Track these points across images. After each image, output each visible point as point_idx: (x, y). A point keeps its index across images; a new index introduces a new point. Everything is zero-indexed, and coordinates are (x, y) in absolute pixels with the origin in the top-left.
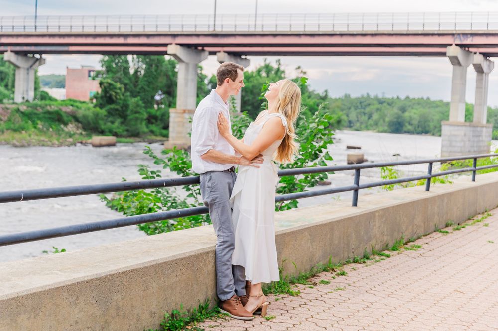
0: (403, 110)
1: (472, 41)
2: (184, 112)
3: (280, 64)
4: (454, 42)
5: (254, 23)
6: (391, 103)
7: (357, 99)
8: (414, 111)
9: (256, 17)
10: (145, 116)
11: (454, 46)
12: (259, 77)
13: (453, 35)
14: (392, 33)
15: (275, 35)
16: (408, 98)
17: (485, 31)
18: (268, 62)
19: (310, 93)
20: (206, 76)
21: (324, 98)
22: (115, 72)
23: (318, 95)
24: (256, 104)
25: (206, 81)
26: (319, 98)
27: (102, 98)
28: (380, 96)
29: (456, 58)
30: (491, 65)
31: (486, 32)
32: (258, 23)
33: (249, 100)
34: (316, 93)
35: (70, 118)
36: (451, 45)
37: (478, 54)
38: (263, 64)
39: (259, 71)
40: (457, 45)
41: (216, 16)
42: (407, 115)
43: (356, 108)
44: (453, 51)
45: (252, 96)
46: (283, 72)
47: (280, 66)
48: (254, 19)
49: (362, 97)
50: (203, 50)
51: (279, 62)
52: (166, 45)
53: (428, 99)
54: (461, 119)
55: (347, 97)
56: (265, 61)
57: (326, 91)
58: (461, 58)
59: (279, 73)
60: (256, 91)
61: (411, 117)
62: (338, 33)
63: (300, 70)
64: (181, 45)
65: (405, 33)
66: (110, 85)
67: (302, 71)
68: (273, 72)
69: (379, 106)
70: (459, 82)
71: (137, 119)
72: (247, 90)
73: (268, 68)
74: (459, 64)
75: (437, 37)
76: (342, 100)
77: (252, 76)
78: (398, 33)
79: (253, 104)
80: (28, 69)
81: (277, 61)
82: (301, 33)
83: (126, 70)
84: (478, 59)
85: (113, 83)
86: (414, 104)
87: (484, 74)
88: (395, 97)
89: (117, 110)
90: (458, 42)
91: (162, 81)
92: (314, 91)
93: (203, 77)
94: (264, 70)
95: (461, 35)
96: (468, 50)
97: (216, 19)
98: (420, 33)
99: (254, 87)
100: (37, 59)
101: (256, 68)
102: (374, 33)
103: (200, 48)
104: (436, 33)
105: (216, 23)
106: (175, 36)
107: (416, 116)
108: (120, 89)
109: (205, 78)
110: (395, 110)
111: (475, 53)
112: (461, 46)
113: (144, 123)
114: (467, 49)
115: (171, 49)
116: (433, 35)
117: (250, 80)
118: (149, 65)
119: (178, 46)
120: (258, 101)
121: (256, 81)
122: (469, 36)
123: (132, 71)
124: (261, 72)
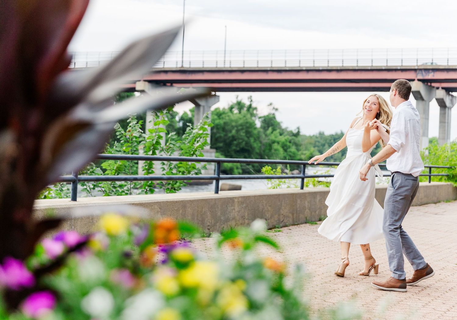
1: (433, 76)
3: (251, 101)
4: (416, 77)
5: (223, 59)
9: (225, 53)
11: (416, 81)
12: (230, 114)
13: (415, 70)
14: (357, 68)
15: (242, 71)
17: (445, 66)
18: (239, 99)
19: (283, 130)
20: (177, 113)
21: (297, 134)
23: (291, 132)
24: (228, 141)
25: (177, 118)
26: (292, 135)
29: (419, 92)
30: (454, 99)
31: (447, 67)
32: (226, 59)
33: (220, 137)
34: (289, 129)
36: (413, 80)
37: (440, 89)
38: (235, 101)
39: (231, 108)
40: (419, 80)
41: (184, 52)
44: (416, 86)
45: (224, 133)
46: (256, 109)
47: (252, 103)
48: (223, 55)
50: (171, 86)
51: (251, 99)
55: (321, 134)
56: (237, 98)
57: (298, 128)
58: (423, 93)
59: (251, 110)
60: (227, 128)
62: (304, 69)
63: (271, 107)
64: (150, 81)
65: (369, 68)
67: (274, 108)
68: (245, 109)
72: (219, 127)
73: (240, 105)
74: (422, 99)
75: (400, 72)
76: (317, 137)
77: (224, 113)
78: (363, 68)
79: (224, 141)
81: (248, 98)
82: (269, 69)
84: (440, 93)
87: (447, 109)
90: (420, 77)
92: (287, 128)
93: (174, 114)
94: (237, 107)
95: (423, 72)
96: (431, 86)
97: (184, 55)
98: (384, 68)
99: (225, 123)
101: (229, 105)
102: (339, 68)
103: (169, 84)
104: (399, 68)
105: (184, 59)
109: (176, 115)
111: (438, 88)
112: (423, 81)
114: (429, 84)
115: (140, 86)
116: (396, 70)
117: (221, 117)
119: (147, 83)
120: (230, 137)
121: (227, 118)
124: (233, 109)
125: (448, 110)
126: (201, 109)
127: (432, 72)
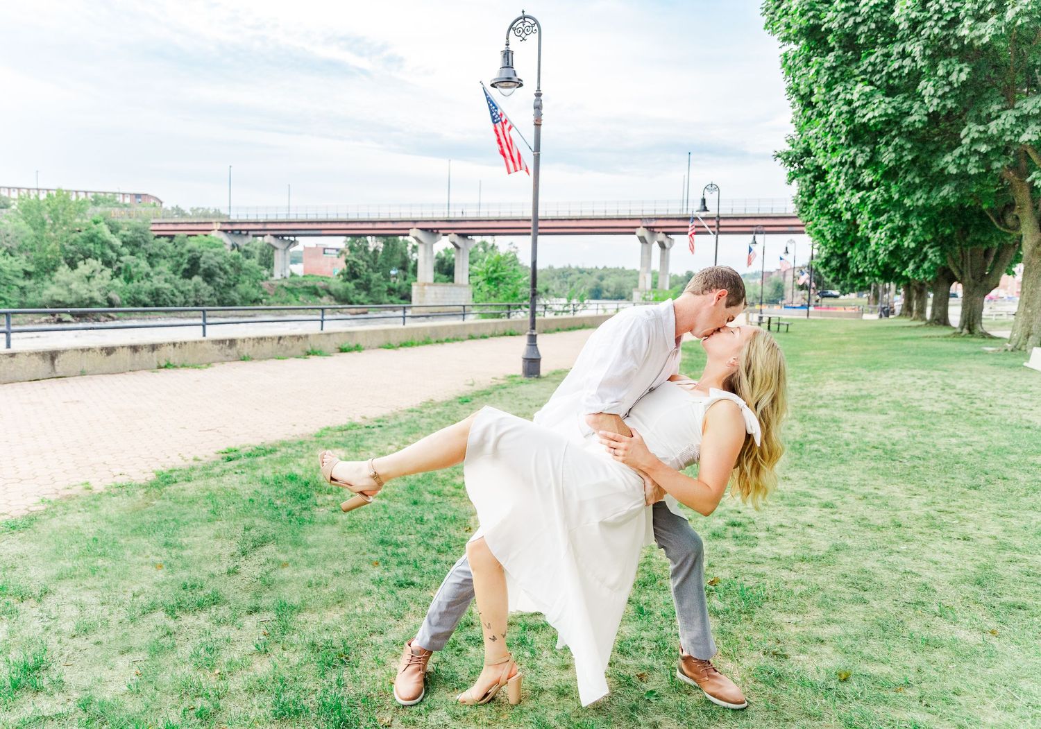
0: (601, 278)
1: (656, 223)
2: (425, 284)
4: (642, 224)
6: (590, 273)
7: (561, 269)
8: (611, 279)
9: (480, 206)
10: (386, 288)
11: (642, 228)
13: (641, 219)
15: (498, 221)
16: (605, 267)
17: (665, 215)
22: (357, 251)
27: (348, 274)
28: (581, 267)
29: (644, 237)
30: (672, 241)
32: (481, 210)
35: (324, 292)
36: (639, 227)
37: (661, 233)
40: (644, 227)
41: (450, 205)
42: (604, 283)
43: (559, 277)
44: (641, 232)
46: (497, 247)
47: (495, 243)
48: (477, 207)
49: (565, 268)
50: (438, 233)
51: (494, 240)
52: (408, 229)
53: (623, 268)
54: (649, 286)
55: (551, 268)
58: (648, 237)
59: (494, 248)
61: (608, 285)
62: (549, 218)
63: (512, 246)
64: (421, 229)
65: (603, 217)
66: (355, 262)
69: (580, 275)
70: (647, 256)
71: (379, 291)
74: (646, 242)
75: (628, 221)
76: (547, 270)
78: (597, 217)
80: (285, 250)
81: (492, 240)
82: (519, 219)
83: (366, 249)
84: (661, 237)
85: (356, 260)
87: (666, 250)
88: (594, 267)
89: (361, 284)
90: (645, 225)
91: (398, 258)
95: (648, 220)
96: (653, 231)
97: (450, 208)
98: (615, 217)
100: (292, 242)
102: (578, 217)
103: (435, 231)
104: (627, 217)
105: (450, 211)
106: (415, 222)
107: (612, 284)
108: (363, 266)
110: (594, 279)
111: (659, 233)
112: (647, 228)
113: (385, 295)
115: (413, 232)
116: (625, 219)
118: (387, 244)
119: (419, 230)
122: (654, 219)
123: (371, 249)
125: (668, 250)
126: (461, 251)
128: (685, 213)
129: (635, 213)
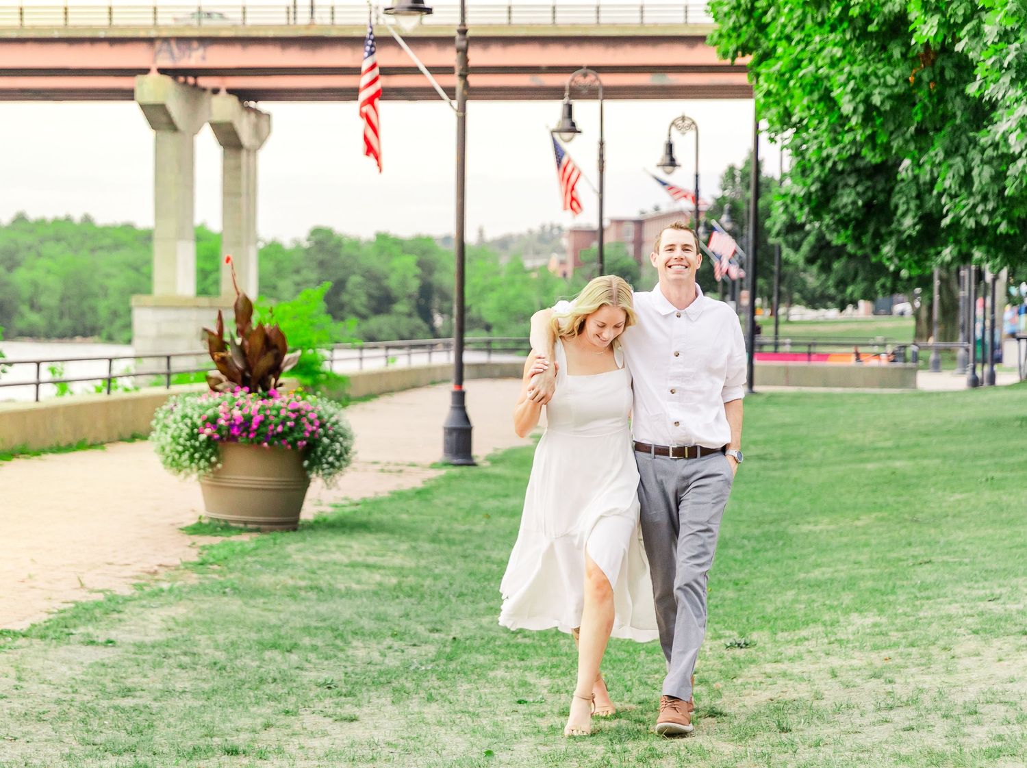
0: (10, 261)
1: (204, 58)
4: (154, 61)
8: (45, 263)
11: (154, 75)
13: (150, 41)
16: (21, 219)
17: (237, 29)
29: (162, 108)
30: (263, 123)
31: (241, 34)
36: (145, 71)
37: (223, 93)
40: (163, 71)
42: (21, 277)
44: (154, 88)
53: (87, 220)
54: (186, 286)
58: (176, 108)
61: (35, 284)
65: (14, 35)
70: (174, 179)
74: (172, 127)
75: (104, 49)
84: (224, 107)
86: (42, 241)
87: (244, 154)
90: (167, 63)
95: (174, 45)
96: (195, 86)
98: (56, 34)
104: (102, 34)
107: (52, 282)
111: (216, 91)
112: (174, 73)
114: (191, 81)
116: (94, 40)
122: (195, 44)
125: (248, 156)
127: (197, 49)
128: (303, 18)
129: (133, 19)
